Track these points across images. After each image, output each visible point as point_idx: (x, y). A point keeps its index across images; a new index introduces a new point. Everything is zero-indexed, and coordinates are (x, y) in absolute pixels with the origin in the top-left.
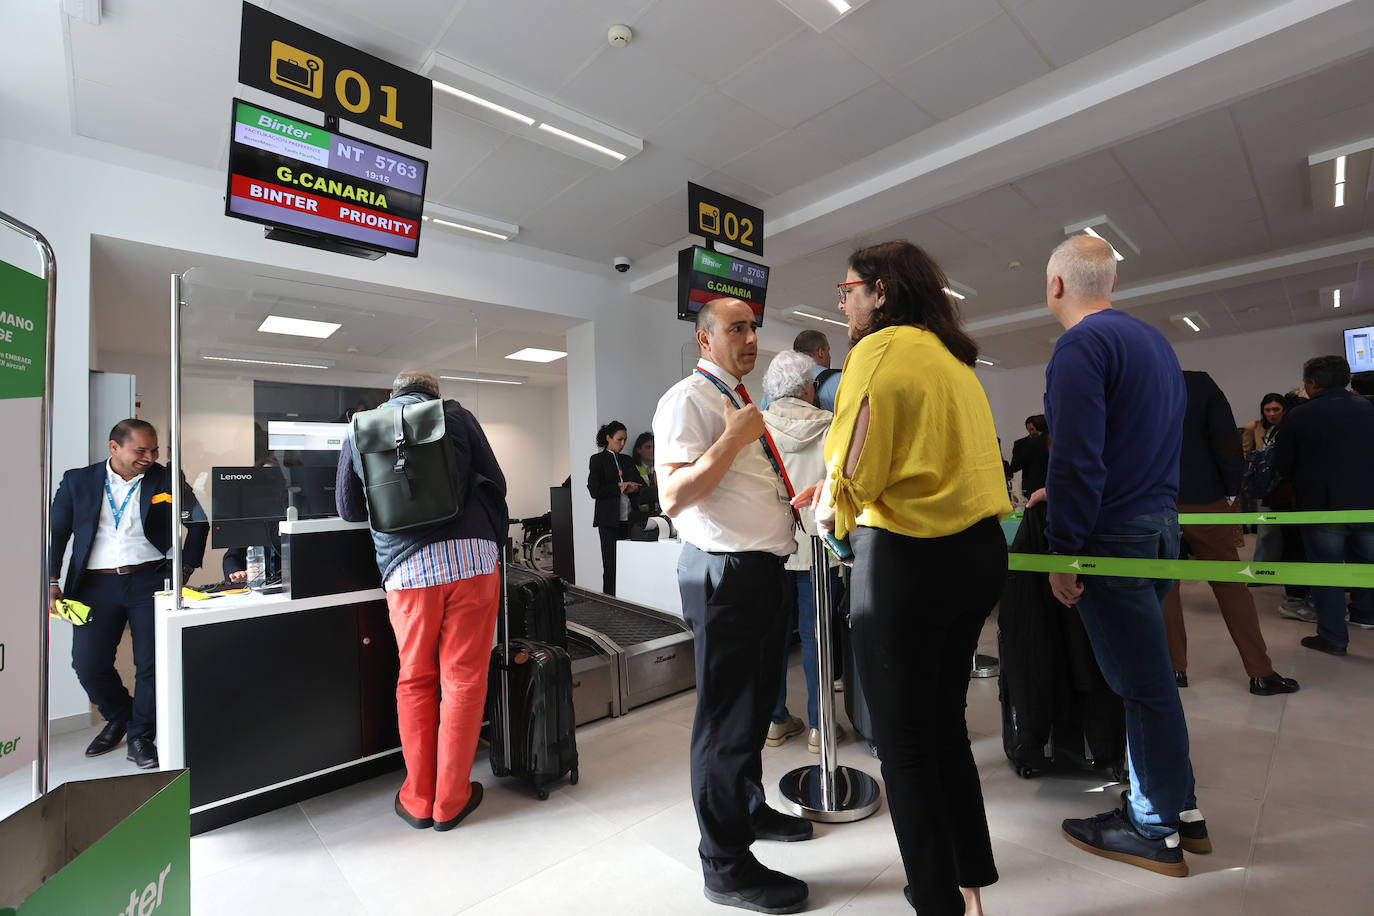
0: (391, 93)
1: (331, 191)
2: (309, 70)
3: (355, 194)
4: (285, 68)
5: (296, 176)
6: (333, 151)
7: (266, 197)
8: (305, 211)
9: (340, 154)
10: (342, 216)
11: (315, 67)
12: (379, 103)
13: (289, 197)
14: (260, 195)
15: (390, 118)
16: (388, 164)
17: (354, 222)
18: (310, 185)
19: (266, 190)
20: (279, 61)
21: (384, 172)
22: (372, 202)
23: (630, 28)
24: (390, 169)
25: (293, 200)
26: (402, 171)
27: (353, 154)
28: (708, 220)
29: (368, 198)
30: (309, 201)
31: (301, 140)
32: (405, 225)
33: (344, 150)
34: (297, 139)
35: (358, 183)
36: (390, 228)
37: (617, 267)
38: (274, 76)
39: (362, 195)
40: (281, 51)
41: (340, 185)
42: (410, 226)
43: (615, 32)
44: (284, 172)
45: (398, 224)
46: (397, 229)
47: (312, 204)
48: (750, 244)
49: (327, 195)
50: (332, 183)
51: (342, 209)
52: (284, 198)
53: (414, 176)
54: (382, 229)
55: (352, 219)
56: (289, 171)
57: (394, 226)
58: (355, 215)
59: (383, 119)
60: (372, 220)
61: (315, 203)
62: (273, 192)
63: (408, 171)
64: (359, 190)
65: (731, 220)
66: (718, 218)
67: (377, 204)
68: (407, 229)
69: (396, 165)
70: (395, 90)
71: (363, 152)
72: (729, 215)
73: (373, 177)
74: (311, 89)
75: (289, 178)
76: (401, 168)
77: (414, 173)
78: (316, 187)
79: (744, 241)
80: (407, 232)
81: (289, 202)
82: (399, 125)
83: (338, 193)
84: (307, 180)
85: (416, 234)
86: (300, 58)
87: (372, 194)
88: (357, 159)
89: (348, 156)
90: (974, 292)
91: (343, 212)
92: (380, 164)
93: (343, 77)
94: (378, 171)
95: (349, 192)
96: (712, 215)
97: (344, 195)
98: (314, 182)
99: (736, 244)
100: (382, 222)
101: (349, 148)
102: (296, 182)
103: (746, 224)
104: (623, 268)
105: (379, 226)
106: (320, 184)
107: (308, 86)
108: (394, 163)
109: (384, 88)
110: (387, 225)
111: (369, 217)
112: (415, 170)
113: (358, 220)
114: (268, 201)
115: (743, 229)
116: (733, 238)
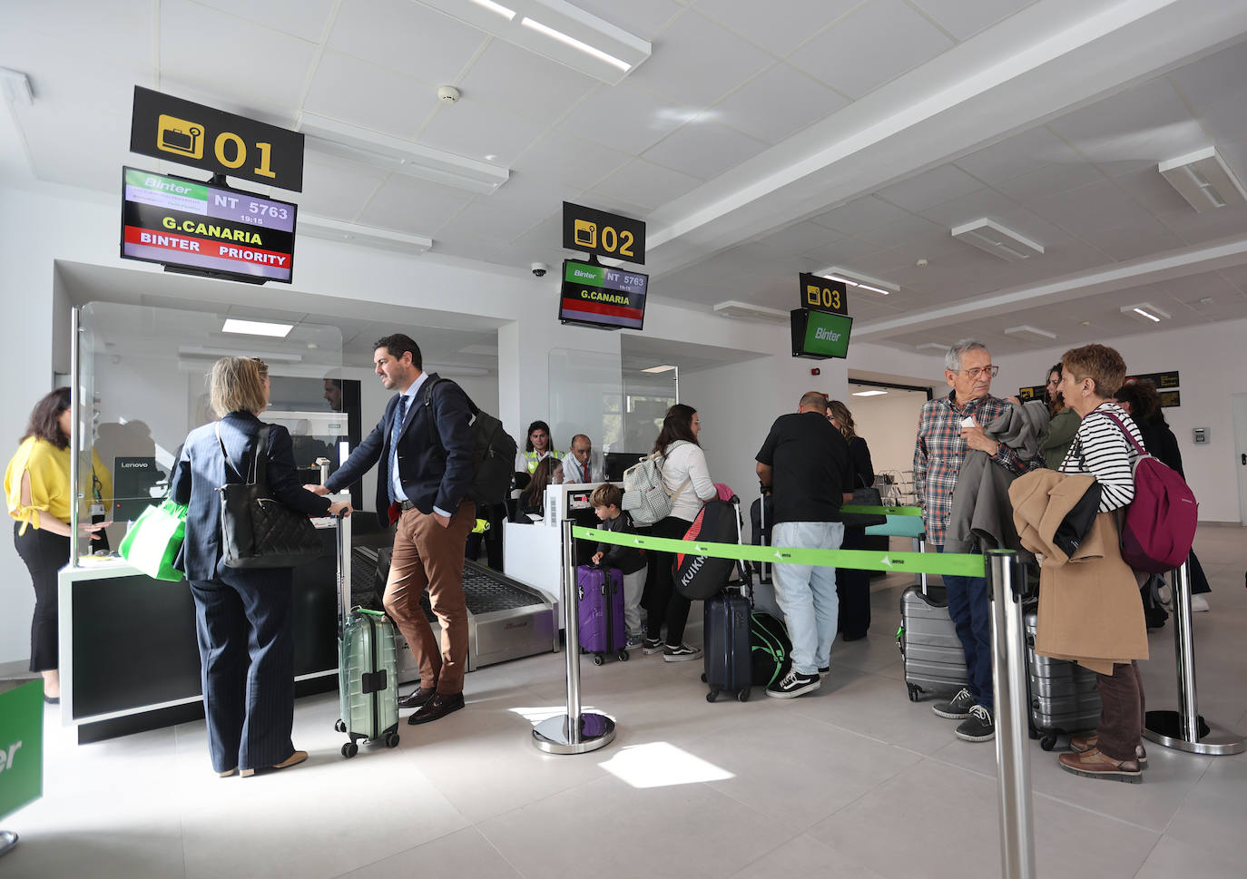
0: (265, 148)
1: (210, 234)
2: (192, 136)
3: (233, 235)
4: (171, 137)
5: (179, 223)
6: (211, 201)
7: (154, 242)
8: (189, 251)
9: (217, 203)
10: (221, 253)
11: (197, 133)
12: (254, 158)
13: (174, 241)
14: (149, 241)
15: (265, 170)
16: (260, 209)
17: (233, 257)
18: (192, 230)
19: (154, 237)
20: (165, 131)
21: (258, 215)
22: (247, 241)
23: (457, 89)
24: (263, 213)
25: (178, 244)
26: (273, 214)
27: (229, 203)
28: (585, 235)
29: (244, 238)
30: (192, 243)
31: (183, 194)
32: (279, 258)
33: (220, 198)
34: (179, 194)
35: (234, 226)
36: (265, 261)
37: (534, 271)
38: (160, 144)
39: (239, 235)
40: (167, 123)
41: (218, 228)
42: (284, 258)
43: (442, 93)
44: (169, 222)
45: (272, 257)
46: (272, 262)
47: (195, 245)
48: (631, 254)
49: (207, 237)
50: (211, 228)
51: (222, 248)
52: (170, 242)
53: (286, 217)
54: (258, 262)
55: (230, 255)
56: (173, 220)
57: (268, 259)
58: (233, 252)
59: (257, 171)
60: (248, 255)
61: (198, 245)
62: (160, 238)
63: (280, 213)
64: (236, 232)
65: (609, 234)
66: (595, 233)
67: (252, 242)
68: (281, 261)
69: (268, 210)
70: (269, 146)
71: (237, 201)
72: (607, 229)
73: (248, 220)
74: (193, 152)
75: (174, 226)
76: (273, 211)
77: (285, 214)
78: (197, 232)
79: (623, 251)
80: (281, 263)
81: (174, 245)
82: (273, 175)
83: (217, 235)
84: (189, 226)
85: (289, 265)
86: (183, 126)
87: (248, 234)
88: (233, 206)
89: (224, 204)
90: (897, 288)
91: (223, 250)
92: (254, 209)
93: (222, 139)
94: (252, 216)
95: (227, 233)
96: (589, 230)
97: (223, 236)
98: (195, 227)
99: (616, 255)
100: (258, 256)
101: (225, 198)
102: (179, 228)
103: (627, 237)
104: (540, 273)
105: (256, 259)
106: (201, 229)
107: (191, 149)
108: (267, 207)
109: (258, 145)
110: (263, 258)
111: (246, 253)
112: (285, 211)
113: (236, 256)
114: (156, 245)
115: (621, 242)
116: (611, 250)
